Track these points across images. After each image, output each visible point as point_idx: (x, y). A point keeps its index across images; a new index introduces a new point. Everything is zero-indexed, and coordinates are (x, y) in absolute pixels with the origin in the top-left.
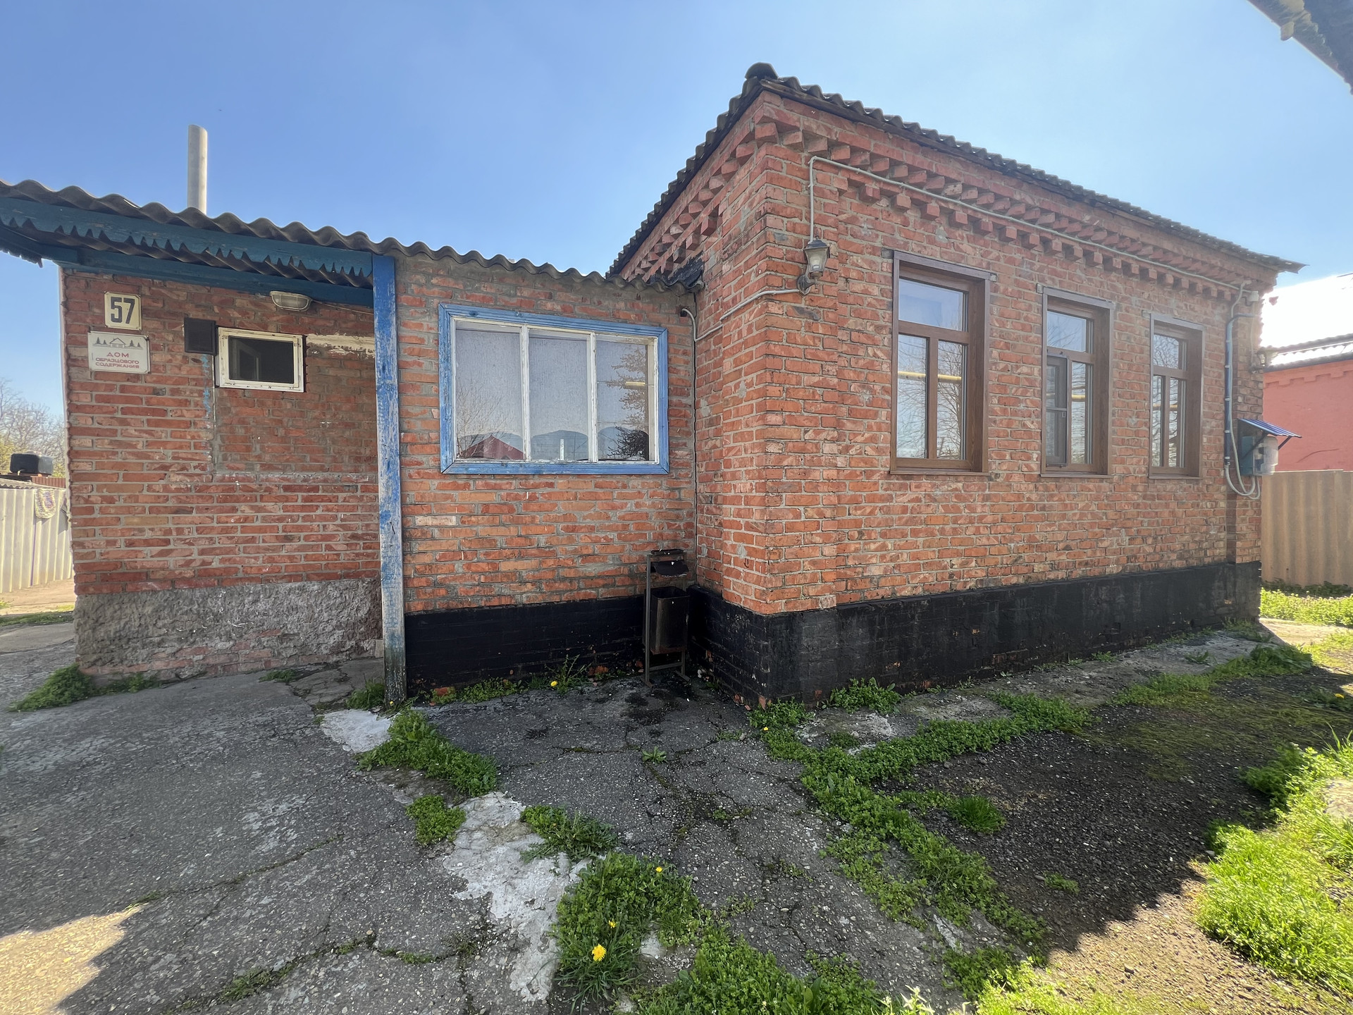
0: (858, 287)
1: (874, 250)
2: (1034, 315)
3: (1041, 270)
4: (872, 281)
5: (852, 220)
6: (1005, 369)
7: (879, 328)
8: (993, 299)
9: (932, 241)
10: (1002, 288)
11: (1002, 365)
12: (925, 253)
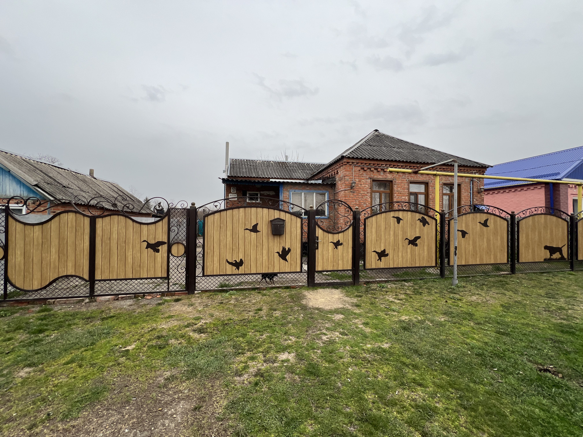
0: (363, 186)
1: (367, 179)
2: (406, 186)
3: (408, 177)
4: (366, 184)
5: (362, 174)
6: (398, 198)
7: (368, 193)
8: (395, 184)
9: (380, 175)
10: (397, 181)
11: (397, 197)
12: (378, 177)
